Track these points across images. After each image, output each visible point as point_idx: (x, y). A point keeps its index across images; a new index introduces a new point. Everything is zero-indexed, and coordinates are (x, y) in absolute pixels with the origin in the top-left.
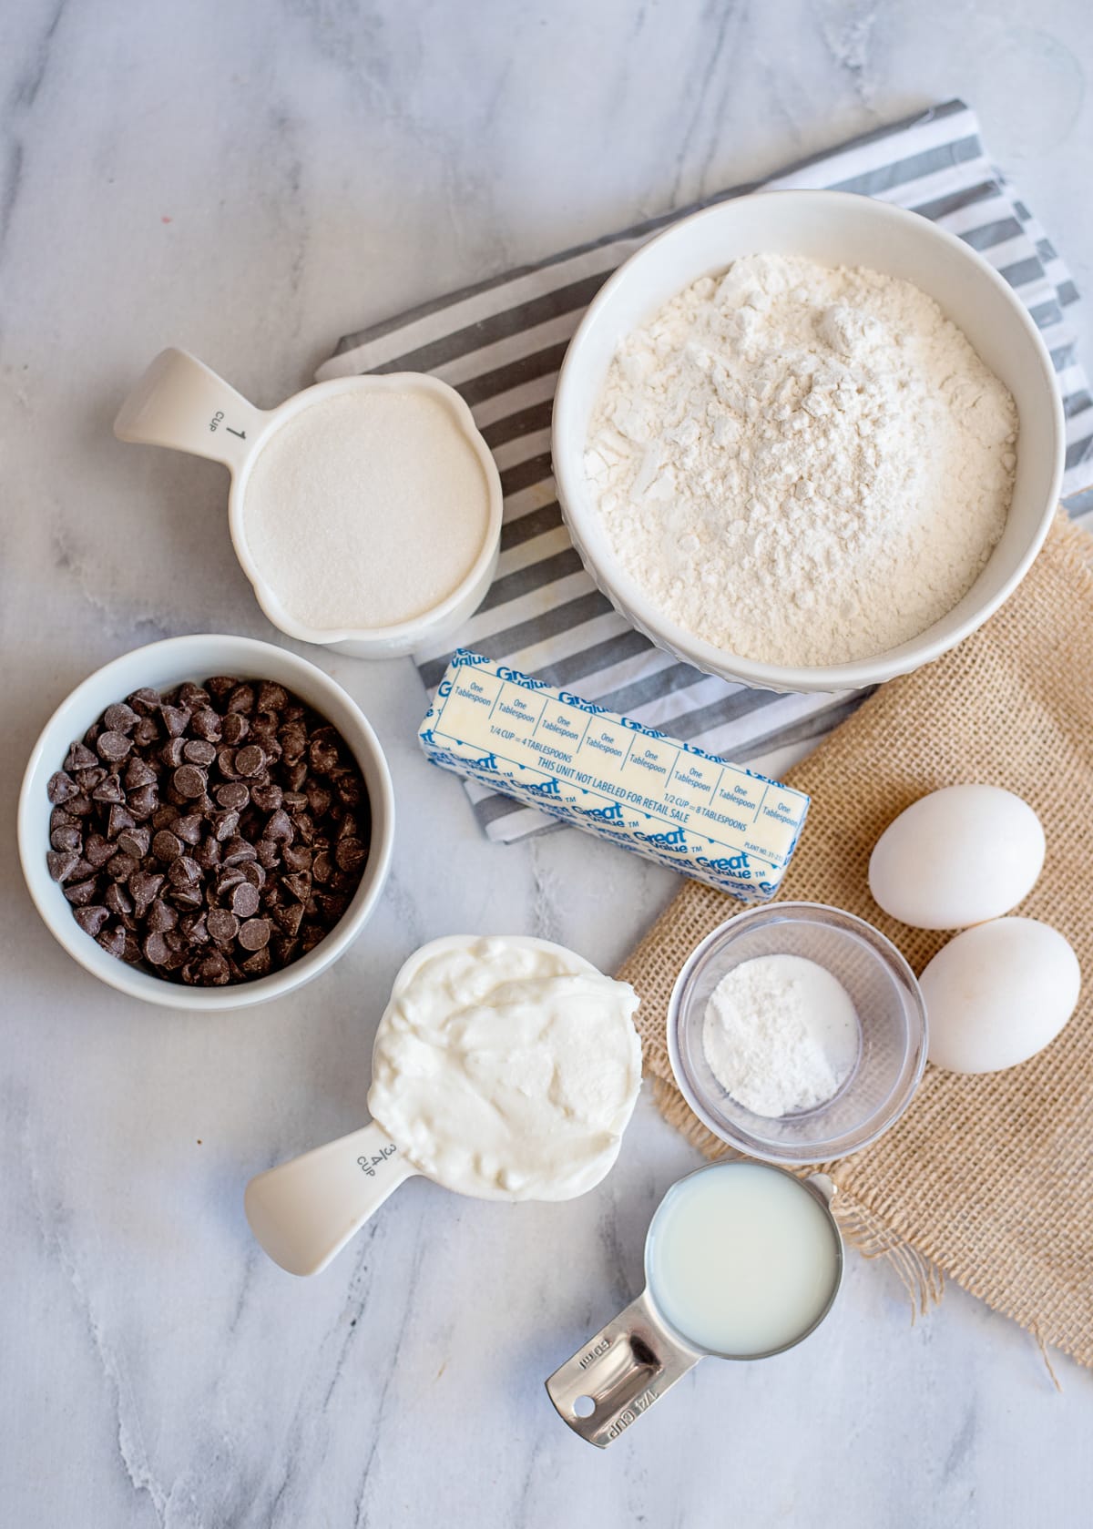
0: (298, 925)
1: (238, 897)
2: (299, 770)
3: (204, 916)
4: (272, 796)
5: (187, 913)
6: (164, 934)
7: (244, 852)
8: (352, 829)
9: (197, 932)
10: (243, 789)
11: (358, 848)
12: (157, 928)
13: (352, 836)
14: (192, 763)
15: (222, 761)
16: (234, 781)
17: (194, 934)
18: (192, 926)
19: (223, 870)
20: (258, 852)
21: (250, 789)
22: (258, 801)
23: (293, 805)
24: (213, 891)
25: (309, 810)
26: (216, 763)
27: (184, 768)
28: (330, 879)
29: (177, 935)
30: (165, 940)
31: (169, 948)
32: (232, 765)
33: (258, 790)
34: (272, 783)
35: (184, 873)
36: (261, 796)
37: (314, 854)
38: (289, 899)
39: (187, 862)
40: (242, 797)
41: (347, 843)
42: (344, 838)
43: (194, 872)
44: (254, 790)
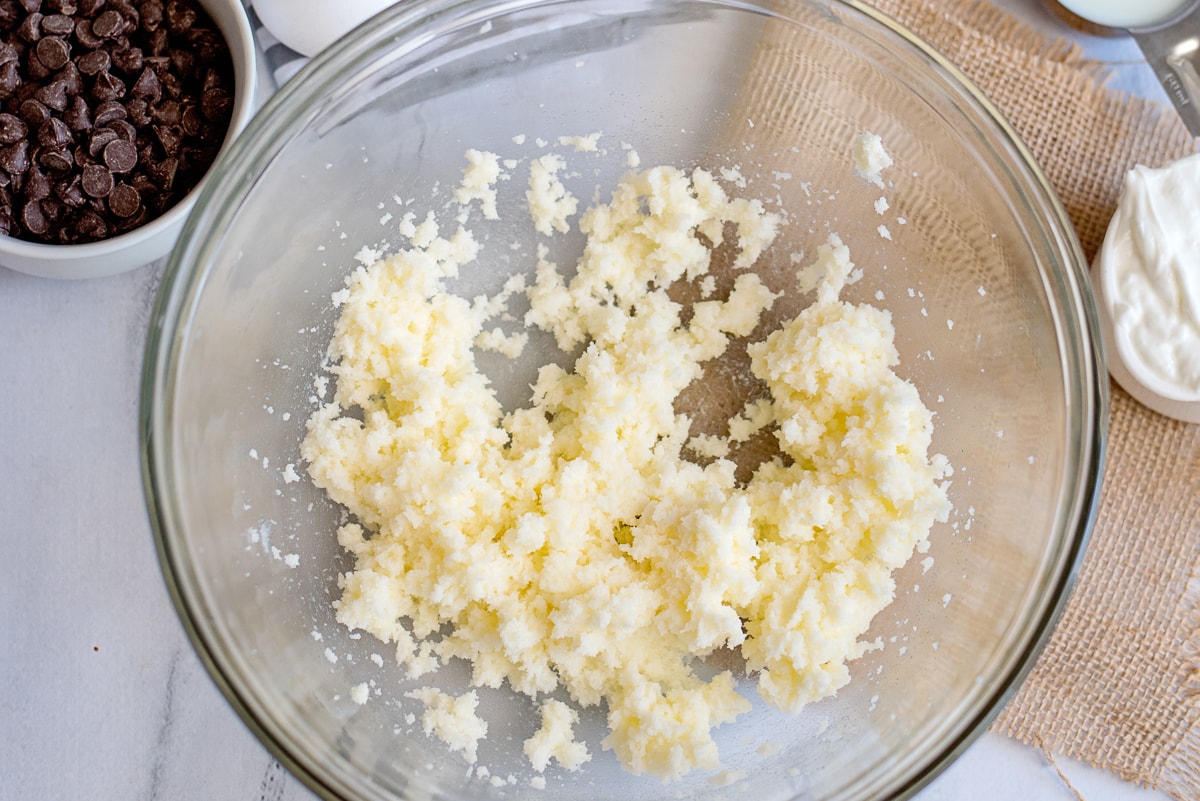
0: (172, 177)
1: (110, 156)
2: (158, 34)
3: (78, 177)
4: (132, 57)
5: (61, 176)
6: (41, 201)
7: (112, 109)
8: (215, 81)
9: (71, 194)
10: (103, 54)
11: (224, 96)
12: (33, 195)
13: (215, 86)
14: (53, 34)
15: (79, 30)
16: (94, 49)
17: (68, 196)
18: (66, 188)
19: (93, 130)
20: (129, 110)
21: (110, 54)
22: (119, 63)
23: (157, 63)
24: (85, 150)
25: (172, 69)
26: (74, 32)
27: (43, 40)
28: (200, 132)
29: (54, 202)
30: (42, 209)
31: (46, 216)
32: (90, 32)
33: (118, 54)
34: (131, 46)
35: (53, 134)
36: (121, 59)
37: (182, 109)
38: (160, 154)
39: (57, 124)
40: (103, 61)
41: (211, 93)
42: (208, 89)
43: (63, 135)
44: (114, 54)
